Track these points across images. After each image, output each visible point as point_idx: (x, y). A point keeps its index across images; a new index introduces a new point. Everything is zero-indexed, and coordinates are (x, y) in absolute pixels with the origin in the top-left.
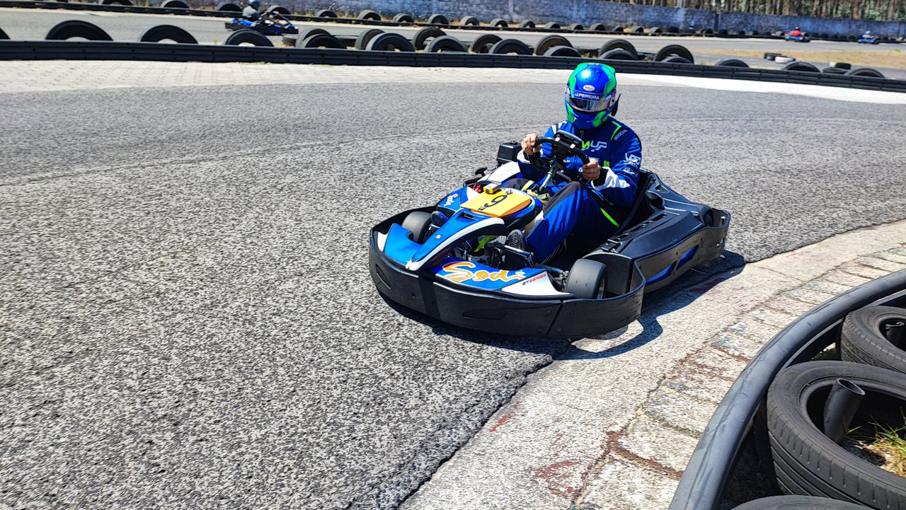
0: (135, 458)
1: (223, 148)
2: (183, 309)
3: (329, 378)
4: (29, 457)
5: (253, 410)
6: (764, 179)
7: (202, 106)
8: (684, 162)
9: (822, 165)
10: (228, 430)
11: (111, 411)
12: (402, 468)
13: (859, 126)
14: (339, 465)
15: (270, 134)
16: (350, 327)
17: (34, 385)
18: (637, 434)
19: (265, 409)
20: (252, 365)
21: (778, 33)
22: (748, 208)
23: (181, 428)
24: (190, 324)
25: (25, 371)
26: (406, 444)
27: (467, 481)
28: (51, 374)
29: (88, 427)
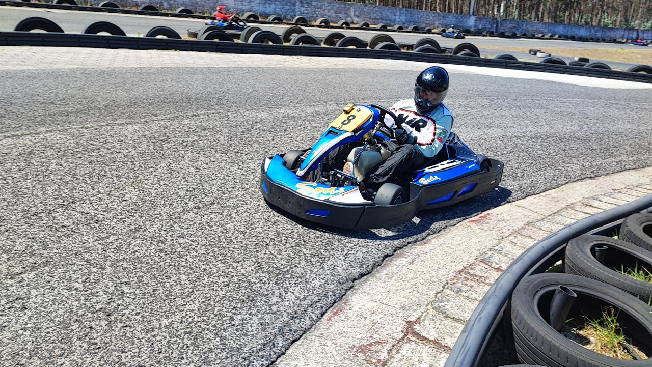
0: (80, 338)
1: (144, 115)
2: (114, 232)
3: (216, 283)
4: (5, 338)
5: (163, 305)
6: (523, 142)
7: (129, 82)
8: (469, 129)
10: (145, 319)
11: (63, 305)
12: (266, 346)
13: (590, 104)
14: (222, 344)
15: (179, 104)
16: (233, 246)
17: (8, 286)
18: (427, 322)
19: (172, 304)
20: (163, 273)
21: (540, 35)
22: (511, 163)
23: (112, 317)
24: (120, 243)
25: (2, 276)
26: (269, 330)
27: (310, 355)
28: (21, 278)
29: (47, 317)
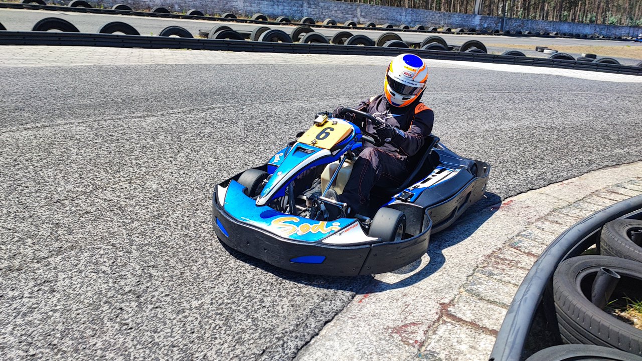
0: (111, 319)
1: (161, 108)
2: (138, 218)
4: (35, 319)
5: (192, 287)
6: (539, 133)
9: (579, 124)
10: (175, 301)
11: (92, 288)
12: (299, 327)
14: (254, 325)
15: (194, 98)
17: (36, 270)
18: (461, 304)
19: (200, 287)
20: (189, 256)
22: (529, 152)
23: (142, 299)
24: (144, 228)
25: (28, 260)
26: (301, 311)
27: (344, 336)
28: (47, 262)
29: (76, 299)
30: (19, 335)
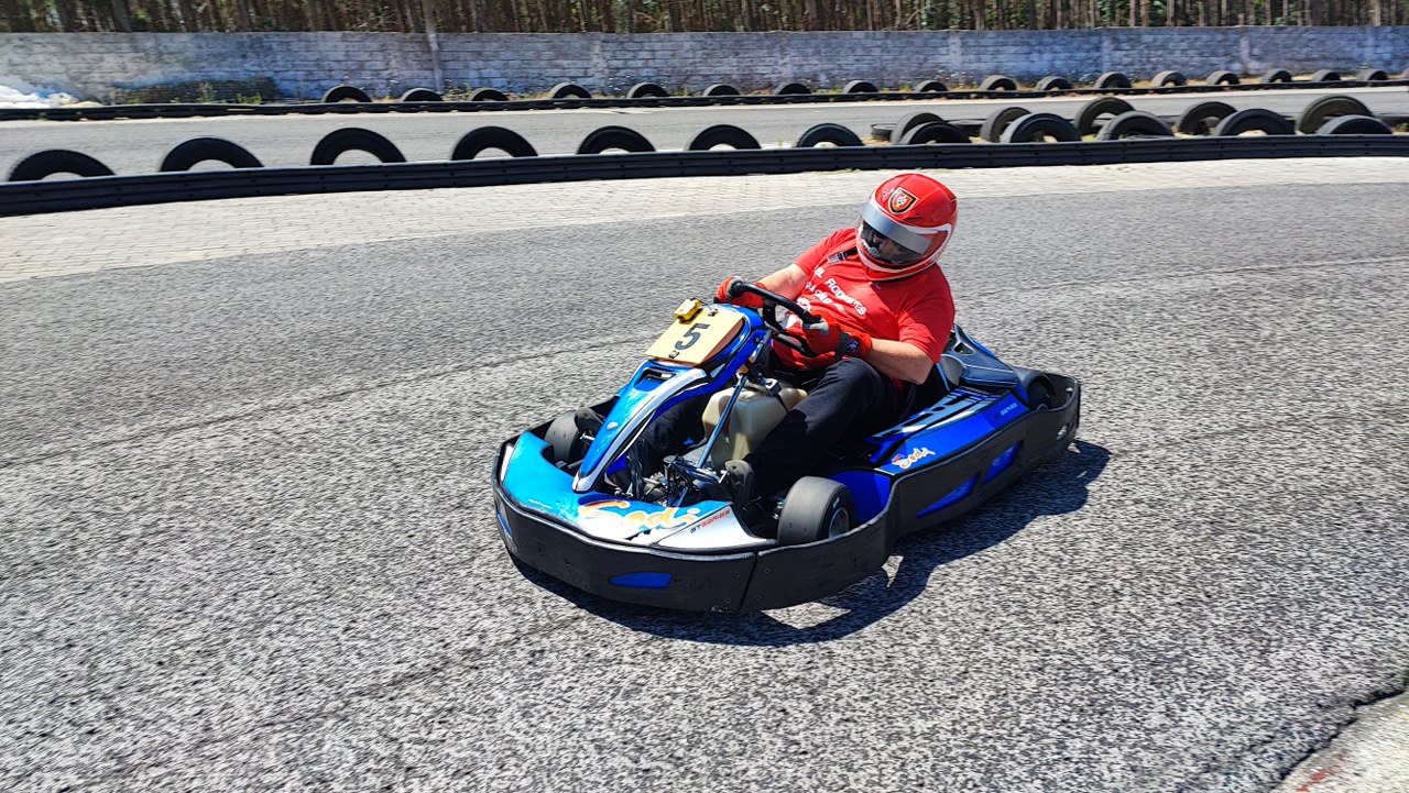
3: (1014, 661)
4: (645, 705)
5: (911, 690)
10: (881, 714)
11: (731, 661)
16: (1038, 587)
20: (901, 624)
23: (820, 699)
30: (622, 729)
